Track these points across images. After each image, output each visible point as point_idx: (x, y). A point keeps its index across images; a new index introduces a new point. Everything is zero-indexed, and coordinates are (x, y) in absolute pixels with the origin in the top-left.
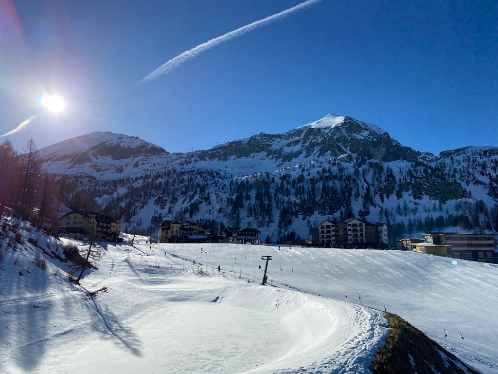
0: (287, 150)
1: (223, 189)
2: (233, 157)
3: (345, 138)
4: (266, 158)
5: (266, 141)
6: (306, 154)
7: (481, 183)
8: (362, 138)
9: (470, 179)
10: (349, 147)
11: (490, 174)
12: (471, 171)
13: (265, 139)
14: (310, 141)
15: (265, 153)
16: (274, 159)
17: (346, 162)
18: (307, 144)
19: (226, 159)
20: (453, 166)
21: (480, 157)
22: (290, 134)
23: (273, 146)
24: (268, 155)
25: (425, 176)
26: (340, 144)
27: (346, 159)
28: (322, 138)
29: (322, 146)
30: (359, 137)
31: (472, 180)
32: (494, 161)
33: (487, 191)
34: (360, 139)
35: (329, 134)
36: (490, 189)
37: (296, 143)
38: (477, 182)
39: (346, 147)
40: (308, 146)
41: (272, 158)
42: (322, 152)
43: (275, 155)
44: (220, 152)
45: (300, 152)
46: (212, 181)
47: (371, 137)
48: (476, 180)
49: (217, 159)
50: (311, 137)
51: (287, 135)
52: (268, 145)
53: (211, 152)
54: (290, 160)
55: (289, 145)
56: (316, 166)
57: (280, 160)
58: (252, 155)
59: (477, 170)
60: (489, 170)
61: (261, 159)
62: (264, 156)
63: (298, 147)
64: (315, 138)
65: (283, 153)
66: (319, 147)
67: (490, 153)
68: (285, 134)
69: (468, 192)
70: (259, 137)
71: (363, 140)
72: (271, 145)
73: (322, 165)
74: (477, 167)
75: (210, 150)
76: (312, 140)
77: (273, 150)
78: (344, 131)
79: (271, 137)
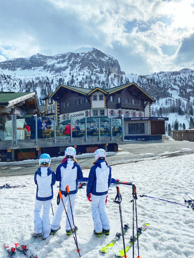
0: (58, 66)
1: (14, 86)
2: (20, 68)
3: (95, 59)
4: (43, 70)
5: (43, 60)
6: (71, 69)
7: (175, 89)
8: (105, 61)
9: (169, 87)
10: (98, 66)
11: (178, 84)
12: (169, 83)
13: (42, 58)
14: (73, 60)
15: (42, 68)
16: (49, 71)
17: (99, 73)
18: (71, 63)
19: (15, 70)
20: (159, 79)
21: (172, 75)
22: (58, 56)
23: (47, 63)
24: (44, 68)
25: (147, 83)
26: (92, 63)
27: (99, 71)
28: (80, 59)
29: (81, 64)
30: (103, 60)
31: (170, 88)
32: (179, 77)
33: (179, 94)
34: (104, 61)
35: (86, 56)
36: (180, 93)
37: (63, 62)
38: (173, 89)
39: (96, 65)
40: (71, 64)
41: (48, 70)
42: (82, 68)
43: (49, 69)
44: (10, 65)
45: (66, 68)
46: (5, 81)
47: (110, 61)
48: (172, 87)
49: (8, 69)
50: (73, 59)
51: (56, 57)
52: (44, 62)
53: (3, 64)
54: (60, 72)
55: (58, 63)
56: (81, 74)
57: (53, 72)
58: (33, 68)
59: (172, 82)
60: (178, 83)
61: (40, 71)
62: (42, 69)
63: (65, 64)
64: (76, 59)
65: (55, 67)
66: (79, 65)
67: (176, 73)
68: (55, 56)
69: (170, 94)
70: (38, 56)
71: (105, 62)
72: (46, 62)
73: (84, 74)
74: (172, 80)
75: (2, 63)
76: (74, 60)
77: (48, 65)
78: (94, 55)
79: (45, 58)
